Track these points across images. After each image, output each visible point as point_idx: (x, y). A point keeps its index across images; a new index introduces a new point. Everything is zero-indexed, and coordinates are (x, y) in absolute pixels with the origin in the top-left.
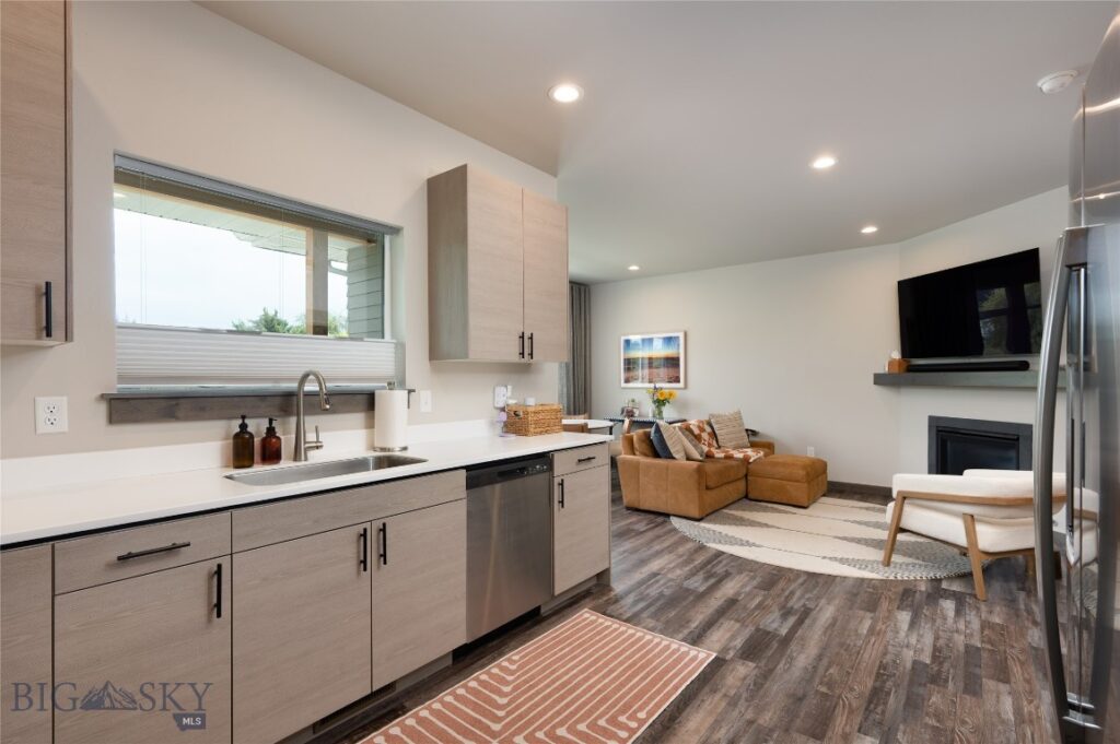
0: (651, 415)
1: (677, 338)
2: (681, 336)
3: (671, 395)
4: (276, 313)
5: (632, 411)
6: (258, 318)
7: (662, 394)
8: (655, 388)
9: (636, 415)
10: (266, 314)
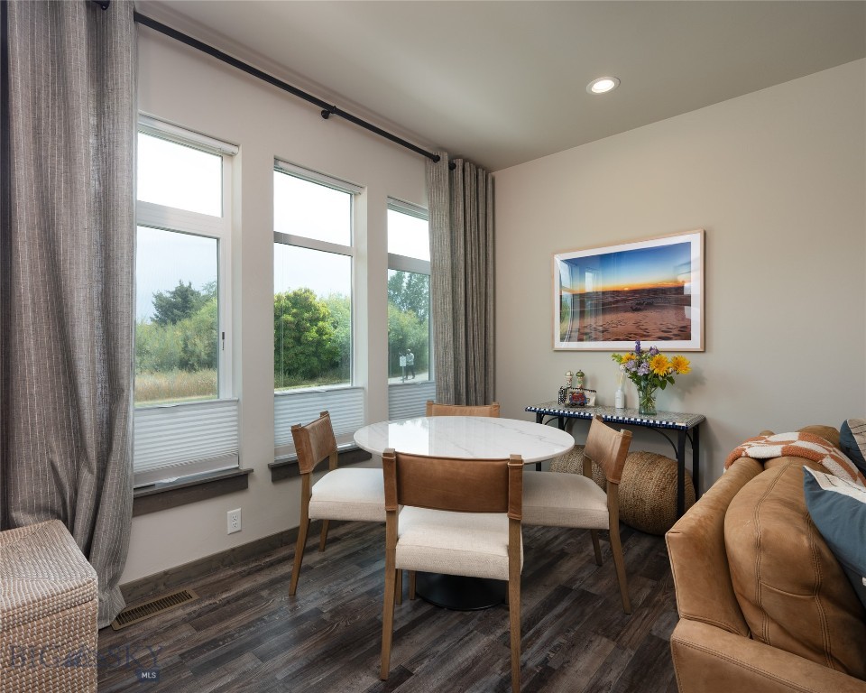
0: (619, 404)
1: (686, 246)
2: (696, 241)
3: (678, 364)
4: (190, 284)
5: (582, 396)
6: (174, 290)
7: (659, 363)
8: (639, 351)
9: (592, 403)
10: (182, 286)
